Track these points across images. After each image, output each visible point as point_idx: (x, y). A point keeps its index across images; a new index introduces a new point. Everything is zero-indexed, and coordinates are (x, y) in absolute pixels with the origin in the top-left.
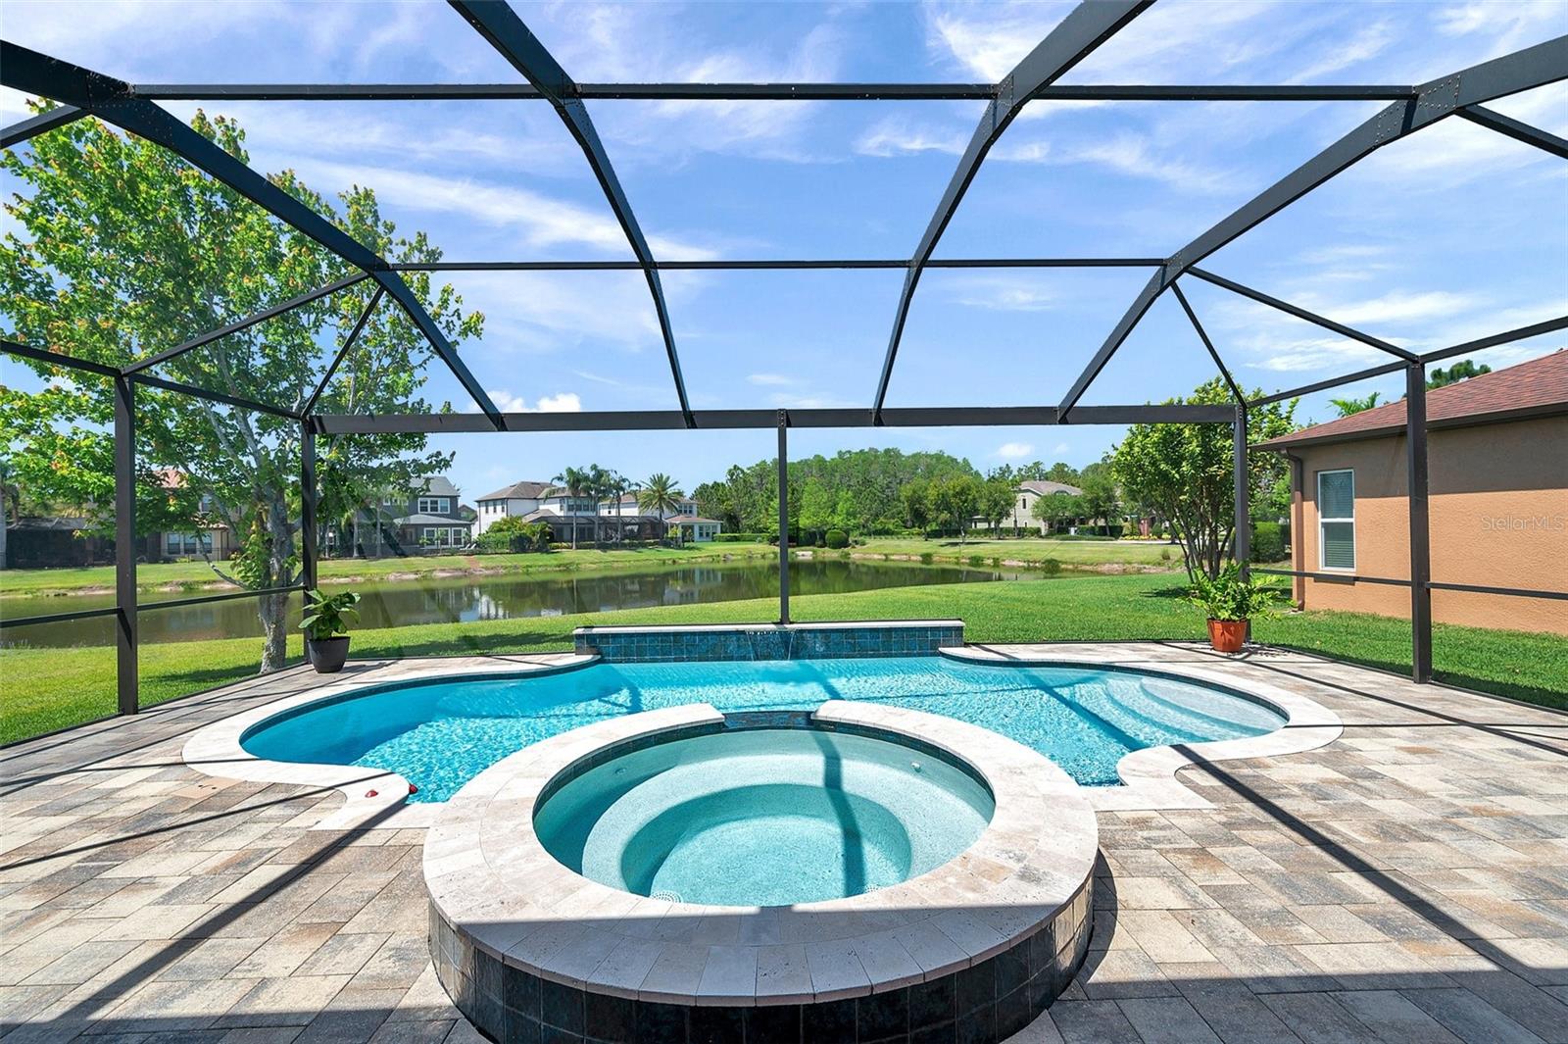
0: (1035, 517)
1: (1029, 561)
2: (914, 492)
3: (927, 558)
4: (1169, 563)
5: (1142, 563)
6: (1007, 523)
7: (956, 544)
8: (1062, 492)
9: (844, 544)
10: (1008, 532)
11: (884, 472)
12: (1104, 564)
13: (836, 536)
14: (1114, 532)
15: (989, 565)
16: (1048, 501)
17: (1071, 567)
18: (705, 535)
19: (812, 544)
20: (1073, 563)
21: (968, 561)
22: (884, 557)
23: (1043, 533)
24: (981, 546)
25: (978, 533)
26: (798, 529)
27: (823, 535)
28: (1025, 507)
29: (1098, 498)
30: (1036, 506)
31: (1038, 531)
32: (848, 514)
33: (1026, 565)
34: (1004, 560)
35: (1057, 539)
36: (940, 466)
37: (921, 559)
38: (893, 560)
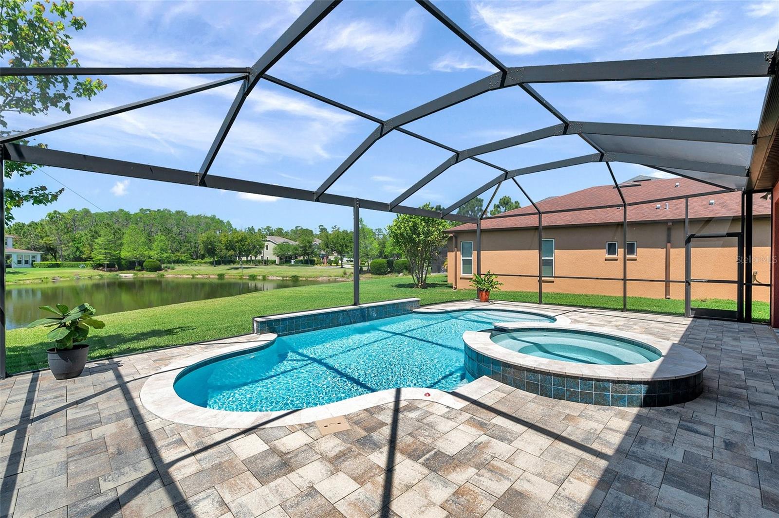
0: (274, 254)
2: (207, 238)
3: (221, 276)
4: (347, 276)
5: (335, 276)
7: (237, 268)
8: (286, 242)
9: (159, 269)
10: (259, 262)
11: (178, 225)
12: (319, 277)
13: (152, 264)
14: (312, 263)
15: (259, 279)
16: (280, 247)
17: (304, 279)
18: (23, 262)
19: (133, 269)
20: (305, 277)
21: (248, 277)
23: (277, 262)
24: (253, 269)
25: (243, 262)
26: (120, 259)
27: (141, 263)
28: (267, 249)
29: (306, 246)
30: (275, 249)
31: (275, 261)
32: (162, 249)
33: (281, 279)
34: (268, 277)
35: (286, 266)
36: (214, 224)
37: (217, 277)
38: (198, 278)
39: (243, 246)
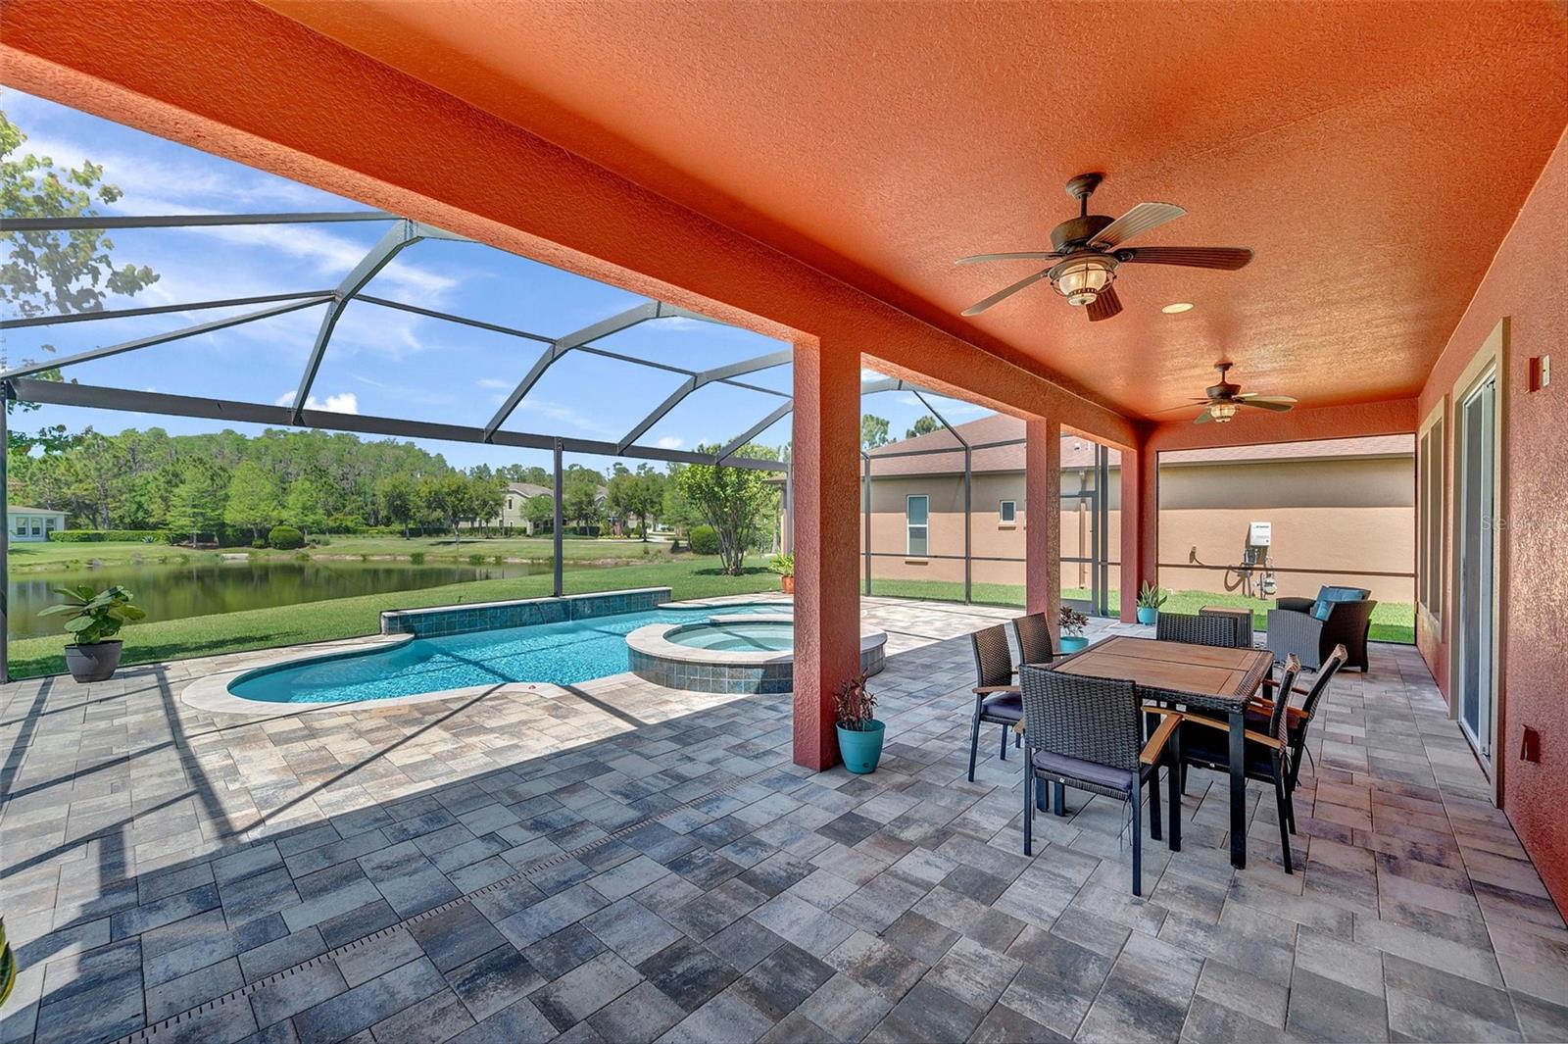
0: (522, 517)
1: (533, 559)
2: (394, 486)
3: (417, 558)
4: (649, 557)
5: (629, 557)
6: (495, 523)
7: (450, 543)
8: (546, 495)
9: (298, 543)
10: (495, 531)
11: (339, 461)
12: (599, 559)
13: (287, 534)
14: (594, 532)
15: (490, 563)
16: (535, 503)
18: (30, 531)
19: (248, 544)
20: (573, 559)
21: (468, 560)
22: (361, 558)
23: (528, 532)
24: (478, 545)
25: (463, 532)
26: (223, 525)
27: (264, 533)
28: (510, 508)
29: (581, 502)
30: (525, 507)
31: (525, 531)
32: (304, 508)
33: (529, 561)
34: (506, 558)
35: (545, 538)
36: (411, 460)
37: (410, 559)
38: (375, 561)
39: (461, 501)
